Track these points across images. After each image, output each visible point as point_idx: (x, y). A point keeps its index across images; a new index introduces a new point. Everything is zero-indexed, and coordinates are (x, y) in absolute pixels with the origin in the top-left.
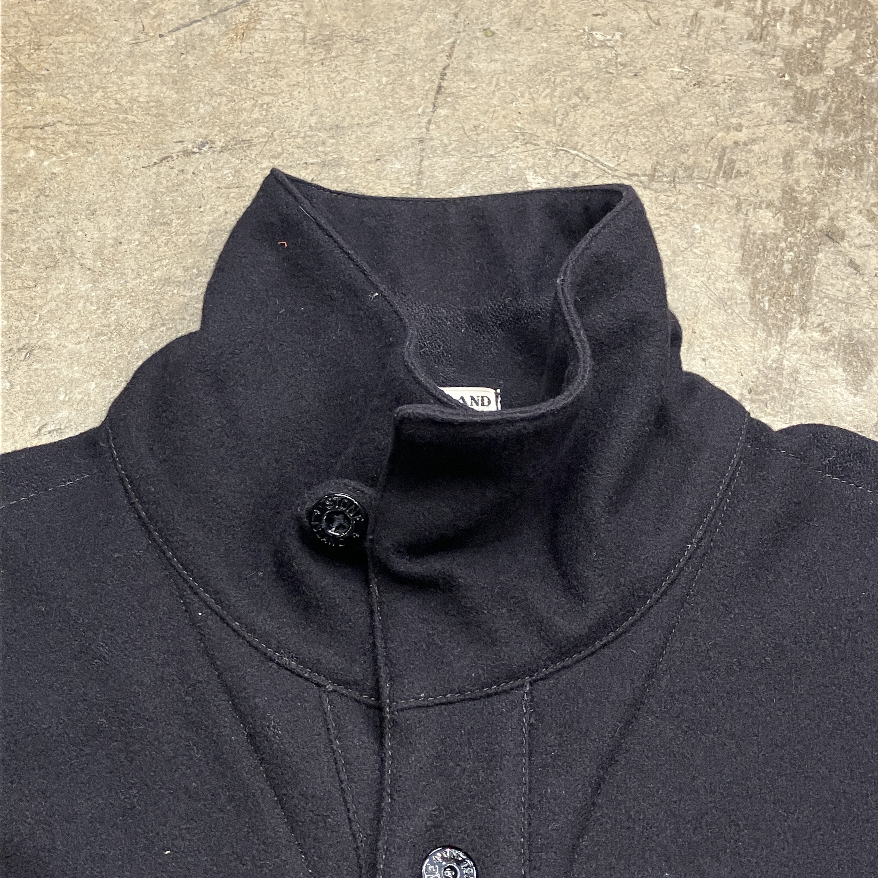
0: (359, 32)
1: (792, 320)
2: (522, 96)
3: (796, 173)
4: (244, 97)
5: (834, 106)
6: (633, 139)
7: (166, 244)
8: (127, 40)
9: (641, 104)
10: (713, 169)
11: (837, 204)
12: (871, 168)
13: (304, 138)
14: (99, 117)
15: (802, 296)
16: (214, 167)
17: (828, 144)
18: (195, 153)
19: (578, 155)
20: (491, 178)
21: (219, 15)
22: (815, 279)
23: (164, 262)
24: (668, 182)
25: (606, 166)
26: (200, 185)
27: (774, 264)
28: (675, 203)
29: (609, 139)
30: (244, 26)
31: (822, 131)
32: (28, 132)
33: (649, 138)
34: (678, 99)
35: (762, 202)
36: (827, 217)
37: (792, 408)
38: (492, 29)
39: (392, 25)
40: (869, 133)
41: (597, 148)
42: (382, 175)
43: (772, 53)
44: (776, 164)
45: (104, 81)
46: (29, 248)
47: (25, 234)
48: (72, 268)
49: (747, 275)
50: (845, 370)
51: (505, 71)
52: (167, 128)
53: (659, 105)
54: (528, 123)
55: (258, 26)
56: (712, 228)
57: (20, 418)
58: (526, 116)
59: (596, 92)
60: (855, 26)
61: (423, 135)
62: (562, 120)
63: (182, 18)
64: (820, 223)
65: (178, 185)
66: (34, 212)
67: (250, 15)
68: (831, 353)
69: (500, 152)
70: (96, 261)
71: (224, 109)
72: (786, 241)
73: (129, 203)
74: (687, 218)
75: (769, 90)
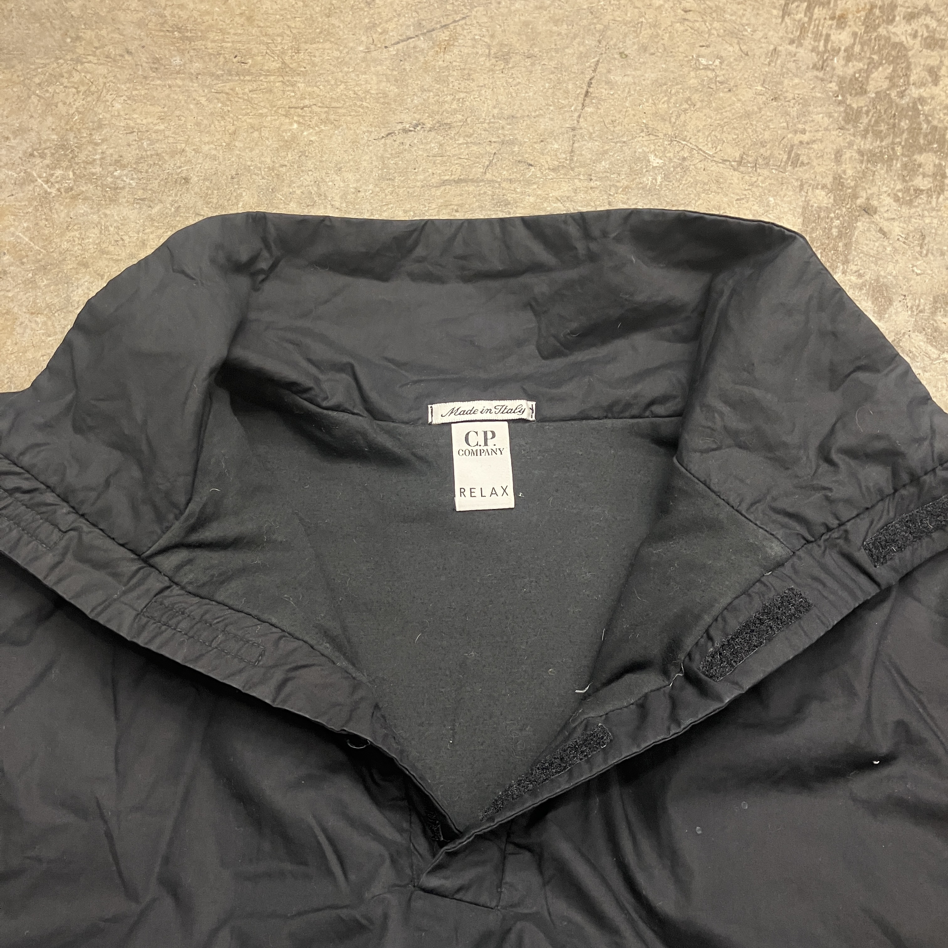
0: (529, 50)
1: (837, 267)
2: (647, 101)
3: (844, 166)
4: (445, 93)
5: (873, 119)
6: (727, 135)
7: (391, 194)
8: (361, 49)
10: (784, 160)
11: (872, 189)
12: (899, 165)
13: (489, 123)
14: (343, 102)
15: (845, 251)
16: (424, 141)
17: (868, 146)
18: (411, 131)
19: (687, 145)
20: (624, 157)
21: (428, 34)
22: (854, 240)
23: (390, 206)
24: (751, 167)
25: (706, 153)
26: (415, 154)
27: (825, 228)
28: (755, 182)
29: (710, 134)
30: (446, 43)
31: (864, 137)
32: (292, 111)
33: (738, 136)
34: (760, 109)
35: (818, 184)
36: (865, 197)
38: (626, 53)
39: (553, 46)
40: (898, 140)
41: (701, 141)
42: (545, 152)
43: (830, 79)
44: (829, 158)
45: (345, 77)
46: (295, 192)
50: (873, 303)
51: (635, 83)
52: (391, 113)
53: (746, 112)
54: (651, 120)
55: (456, 44)
56: (782, 201)
58: (649, 116)
59: (701, 101)
60: (892, 62)
61: (575, 125)
62: (676, 119)
63: (401, 35)
64: (859, 201)
65: (400, 153)
66: (298, 167)
67: (450, 35)
68: (864, 291)
69: (630, 140)
70: (341, 203)
71: (431, 100)
72: (834, 213)
73: (365, 164)
74: (765, 193)
75: (827, 105)
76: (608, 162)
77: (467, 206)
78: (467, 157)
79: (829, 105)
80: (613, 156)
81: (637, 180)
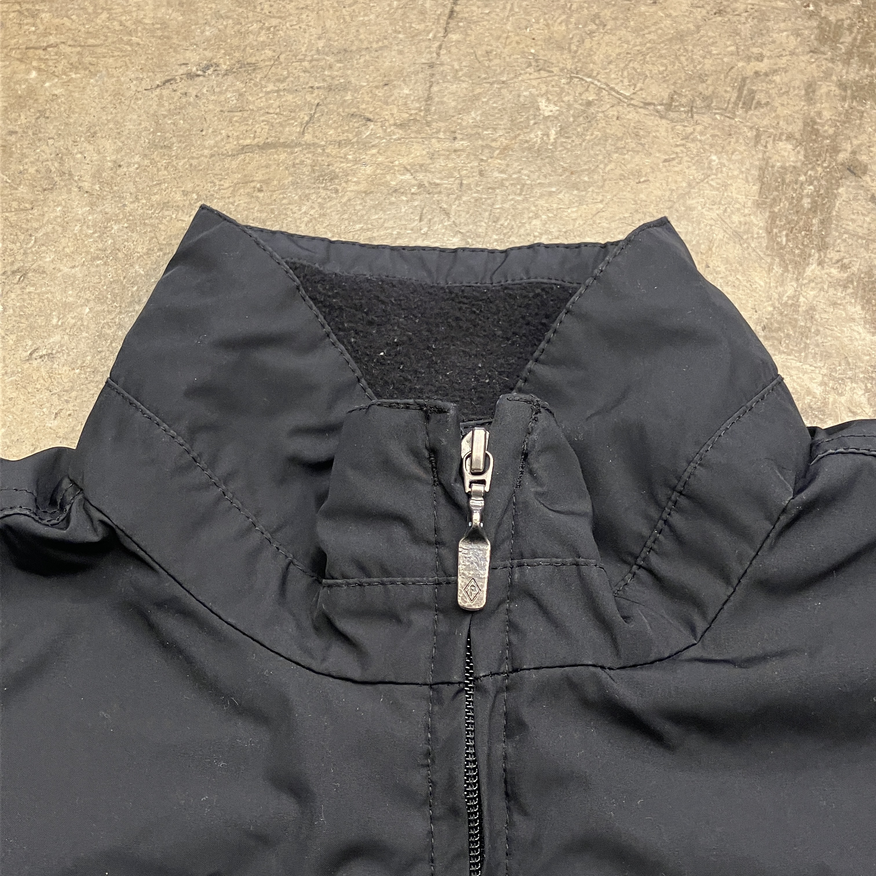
1: (810, 255)
3: (818, 105)
4: (250, 20)
5: (859, 37)
6: (650, 67)
7: (166, 168)
9: (660, 31)
10: (733, 100)
11: (860, 137)
13: (311, 61)
14: (104, 38)
15: (822, 231)
16: (217, 90)
17: (852, 75)
18: (199, 76)
19: (593, 83)
20: (503, 104)
22: (834, 213)
23: (164, 186)
24: (685, 112)
25: (621, 94)
26: (203, 108)
27: (793, 198)
28: (691, 133)
29: (626, 67)
31: (847, 63)
32: (31, 53)
33: (667, 67)
34: (698, 28)
35: (781, 134)
36: (849, 149)
37: (807, 346)
41: (613, 76)
42: (390, 100)
44: (796, 95)
46: (27, 170)
47: (24, 155)
48: (69, 191)
49: (764, 209)
50: (863, 308)
52: (171, 50)
53: (678, 33)
54: (542, 49)
56: (730, 160)
57: (11, 342)
58: (539, 43)
59: (613, 19)
61: (433, 60)
62: (578, 46)
64: (842, 157)
65: (181, 108)
66: (34, 134)
68: (850, 291)
69: (512, 79)
70: (94, 184)
71: (230, 31)
72: (805, 174)
73: (129, 126)
74: (704, 149)
75: (793, 20)
76: (479, 112)
77: (275, 182)
78: (278, 110)
79: (796, 19)
80: (487, 103)
81: (521, 137)
